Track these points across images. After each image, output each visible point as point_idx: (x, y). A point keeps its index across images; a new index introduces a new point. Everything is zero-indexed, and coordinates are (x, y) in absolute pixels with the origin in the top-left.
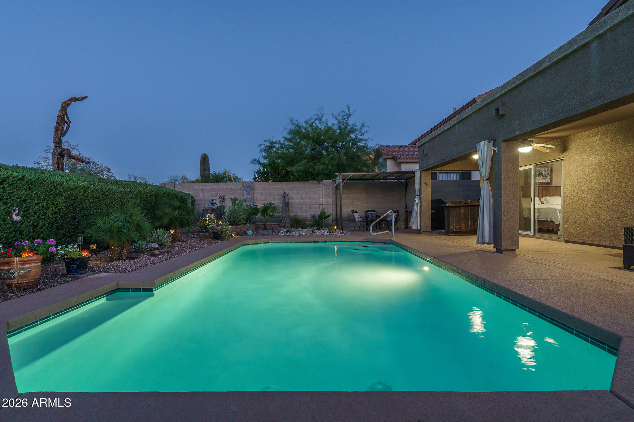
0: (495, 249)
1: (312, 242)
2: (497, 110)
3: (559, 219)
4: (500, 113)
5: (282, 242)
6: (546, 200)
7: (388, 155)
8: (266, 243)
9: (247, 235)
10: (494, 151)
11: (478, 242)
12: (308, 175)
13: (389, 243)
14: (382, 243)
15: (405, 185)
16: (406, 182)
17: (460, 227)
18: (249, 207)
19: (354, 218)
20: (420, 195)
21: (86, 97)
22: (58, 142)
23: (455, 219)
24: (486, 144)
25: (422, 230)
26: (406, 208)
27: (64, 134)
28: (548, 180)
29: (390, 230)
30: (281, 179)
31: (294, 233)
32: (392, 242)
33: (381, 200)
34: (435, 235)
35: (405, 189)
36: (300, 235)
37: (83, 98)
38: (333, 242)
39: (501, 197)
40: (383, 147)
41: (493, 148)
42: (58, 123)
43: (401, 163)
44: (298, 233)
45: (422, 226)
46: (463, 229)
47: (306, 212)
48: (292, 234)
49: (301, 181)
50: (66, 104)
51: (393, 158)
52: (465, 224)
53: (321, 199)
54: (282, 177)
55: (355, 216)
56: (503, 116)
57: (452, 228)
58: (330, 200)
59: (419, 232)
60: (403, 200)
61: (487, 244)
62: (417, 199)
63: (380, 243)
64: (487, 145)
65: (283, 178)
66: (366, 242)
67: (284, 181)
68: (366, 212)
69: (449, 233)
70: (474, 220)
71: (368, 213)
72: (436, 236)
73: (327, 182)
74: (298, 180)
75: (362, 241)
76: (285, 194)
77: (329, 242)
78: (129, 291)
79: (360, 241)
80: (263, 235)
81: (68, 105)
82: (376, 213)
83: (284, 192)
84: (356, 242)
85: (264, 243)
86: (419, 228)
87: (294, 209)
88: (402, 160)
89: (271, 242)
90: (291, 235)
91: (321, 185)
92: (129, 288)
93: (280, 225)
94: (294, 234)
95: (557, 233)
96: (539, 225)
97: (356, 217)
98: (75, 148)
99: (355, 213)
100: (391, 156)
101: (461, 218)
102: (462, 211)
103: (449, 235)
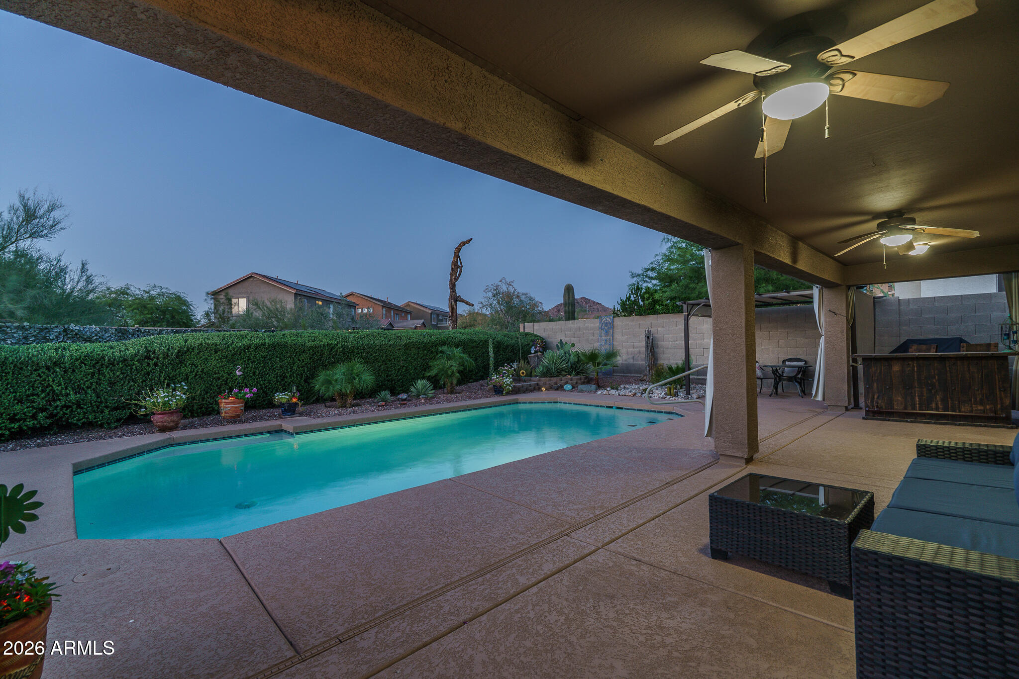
9: (564, 390)
17: (891, 404)
21: (471, 239)
22: (453, 288)
23: (875, 385)
25: (827, 403)
27: (456, 279)
37: (469, 241)
42: (452, 269)
46: (898, 407)
50: (458, 249)
59: (823, 406)
62: (822, 342)
70: (929, 390)
76: (650, 334)
80: (582, 391)
81: (459, 250)
83: (649, 331)
86: (821, 400)
87: (666, 356)
93: (640, 378)
98: (511, 285)
101: (891, 384)
102: (896, 369)
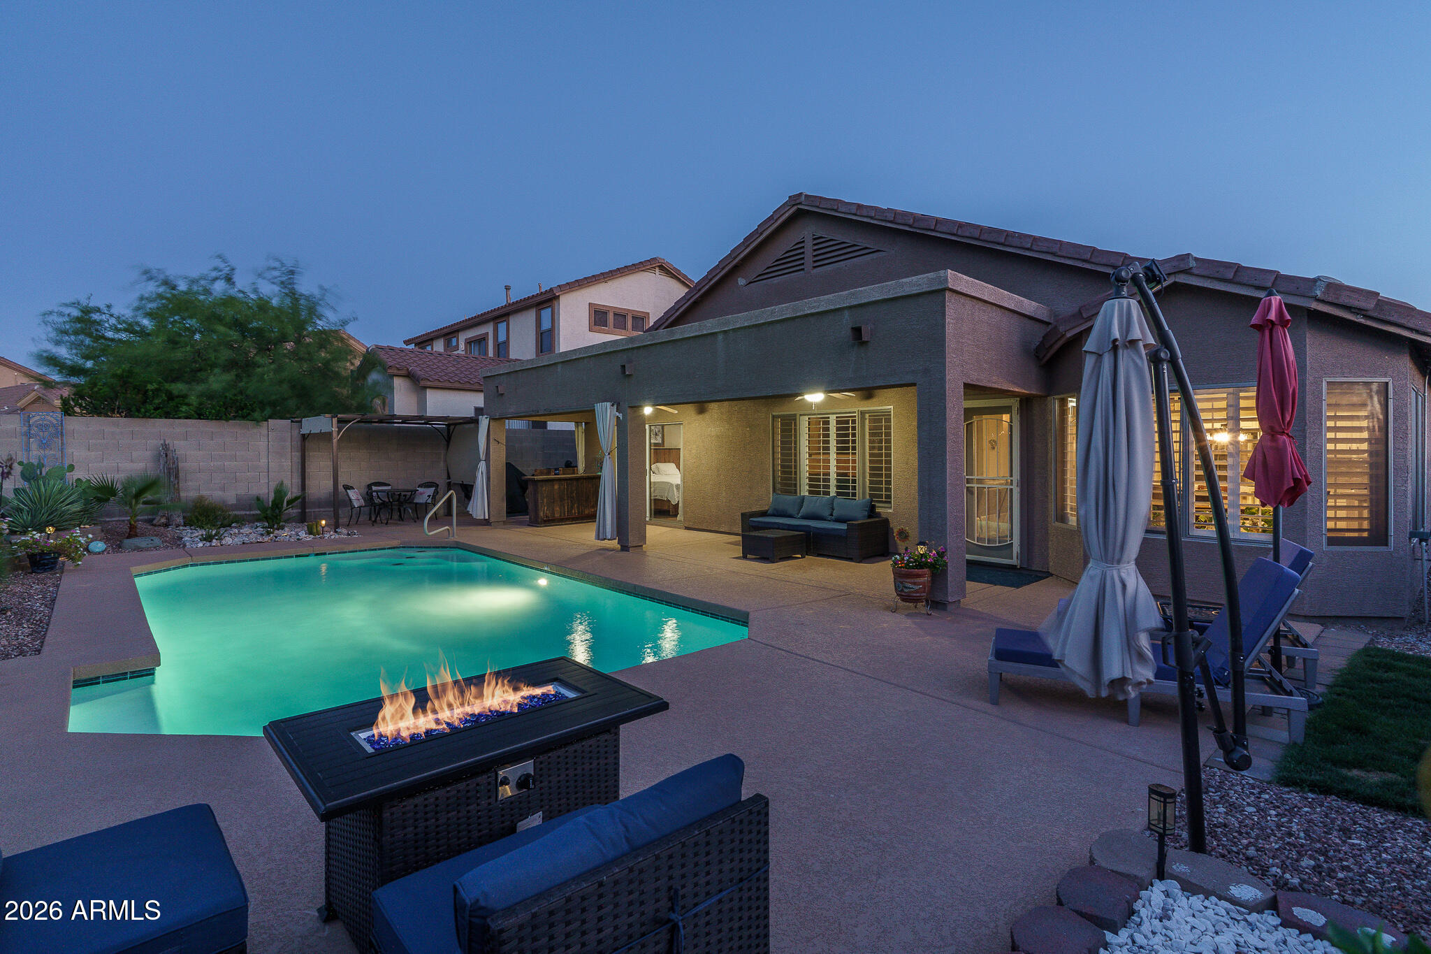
0: (619, 546)
1: (292, 557)
2: (623, 367)
3: (676, 497)
4: (627, 373)
5: (221, 563)
6: (658, 468)
7: (398, 369)
8: (178, 568)
9: (89, 552)
10: (618, 417)
11: (598, 538)
12: (231, 407)
13: (451, 548)
14: (438, 547)
15: (445, 434)
16: (449, 430)
17: (553, 513)
18: (86, 485)
19: (350, 500)
20: (487, 460)
23: (545, 500)
24: (608, 408)
25: (492, 520)
26: (449, 477)
28: (659, 440)
29: (451, 524)
30: (153, 413)
31: (228, 540)
32: (458, 546)
33: (400, 462)
34: (517, 528)
35: (446, 443)
36: (244, 543)
38: (339, 553)
39: (627, 478)
40: (382, 348)
41: (617, 414)
43: (425, 388)
44: (238, 540)
45: (492, 513)
46: (557, 515)
47: (223, 489)
48: (224, 542)
49: (212, 419)
51: (410, 376)
52: (561, 509)
53: (264, 461)
54: (156, 409)
55: (351, 496)
56: (629, 376)
57: (541, 514)
58: (287, 464)
59: (486, 523)
60: (442, 463)
61: (609, 540)
62: (482, 466)
63: (434, 547)
64: (610, 409)
65: (160, 411)
66: (404, 547)
67: (161, 417)
68: (369, 486)
69: (536, 522)
70: (571, 501)
71: (374, 488)
72: (518, 530)
73: (279, 425)
74: (200, 415)
75: (397, 548)
76: (168, 449)
77: (329, 554)
78: (98, 683)
79: (394, 548)
82: (389, 488)
83: (166, 445)
84: (384, 549)
85: (174, 569)
86: (487, 518)
87: (191, 483)
88: (429, 384)
89: (192, 565)
90: (222, 545)
91: (264, 431)
92: (99, 677)
93: (154, 522)
94: (229, 543)
95: (676, 515)
96: (655, 504)
97: (353, 498)
99: (349, 489)
100: (403, 372)
101: (554, 499)
102: (556, 487)
103: (538, 527)
